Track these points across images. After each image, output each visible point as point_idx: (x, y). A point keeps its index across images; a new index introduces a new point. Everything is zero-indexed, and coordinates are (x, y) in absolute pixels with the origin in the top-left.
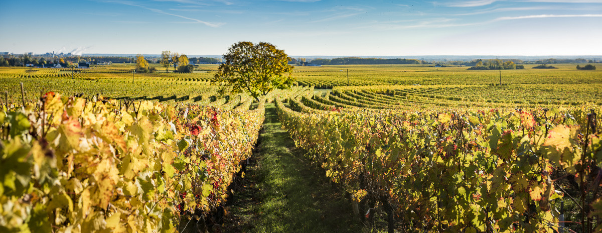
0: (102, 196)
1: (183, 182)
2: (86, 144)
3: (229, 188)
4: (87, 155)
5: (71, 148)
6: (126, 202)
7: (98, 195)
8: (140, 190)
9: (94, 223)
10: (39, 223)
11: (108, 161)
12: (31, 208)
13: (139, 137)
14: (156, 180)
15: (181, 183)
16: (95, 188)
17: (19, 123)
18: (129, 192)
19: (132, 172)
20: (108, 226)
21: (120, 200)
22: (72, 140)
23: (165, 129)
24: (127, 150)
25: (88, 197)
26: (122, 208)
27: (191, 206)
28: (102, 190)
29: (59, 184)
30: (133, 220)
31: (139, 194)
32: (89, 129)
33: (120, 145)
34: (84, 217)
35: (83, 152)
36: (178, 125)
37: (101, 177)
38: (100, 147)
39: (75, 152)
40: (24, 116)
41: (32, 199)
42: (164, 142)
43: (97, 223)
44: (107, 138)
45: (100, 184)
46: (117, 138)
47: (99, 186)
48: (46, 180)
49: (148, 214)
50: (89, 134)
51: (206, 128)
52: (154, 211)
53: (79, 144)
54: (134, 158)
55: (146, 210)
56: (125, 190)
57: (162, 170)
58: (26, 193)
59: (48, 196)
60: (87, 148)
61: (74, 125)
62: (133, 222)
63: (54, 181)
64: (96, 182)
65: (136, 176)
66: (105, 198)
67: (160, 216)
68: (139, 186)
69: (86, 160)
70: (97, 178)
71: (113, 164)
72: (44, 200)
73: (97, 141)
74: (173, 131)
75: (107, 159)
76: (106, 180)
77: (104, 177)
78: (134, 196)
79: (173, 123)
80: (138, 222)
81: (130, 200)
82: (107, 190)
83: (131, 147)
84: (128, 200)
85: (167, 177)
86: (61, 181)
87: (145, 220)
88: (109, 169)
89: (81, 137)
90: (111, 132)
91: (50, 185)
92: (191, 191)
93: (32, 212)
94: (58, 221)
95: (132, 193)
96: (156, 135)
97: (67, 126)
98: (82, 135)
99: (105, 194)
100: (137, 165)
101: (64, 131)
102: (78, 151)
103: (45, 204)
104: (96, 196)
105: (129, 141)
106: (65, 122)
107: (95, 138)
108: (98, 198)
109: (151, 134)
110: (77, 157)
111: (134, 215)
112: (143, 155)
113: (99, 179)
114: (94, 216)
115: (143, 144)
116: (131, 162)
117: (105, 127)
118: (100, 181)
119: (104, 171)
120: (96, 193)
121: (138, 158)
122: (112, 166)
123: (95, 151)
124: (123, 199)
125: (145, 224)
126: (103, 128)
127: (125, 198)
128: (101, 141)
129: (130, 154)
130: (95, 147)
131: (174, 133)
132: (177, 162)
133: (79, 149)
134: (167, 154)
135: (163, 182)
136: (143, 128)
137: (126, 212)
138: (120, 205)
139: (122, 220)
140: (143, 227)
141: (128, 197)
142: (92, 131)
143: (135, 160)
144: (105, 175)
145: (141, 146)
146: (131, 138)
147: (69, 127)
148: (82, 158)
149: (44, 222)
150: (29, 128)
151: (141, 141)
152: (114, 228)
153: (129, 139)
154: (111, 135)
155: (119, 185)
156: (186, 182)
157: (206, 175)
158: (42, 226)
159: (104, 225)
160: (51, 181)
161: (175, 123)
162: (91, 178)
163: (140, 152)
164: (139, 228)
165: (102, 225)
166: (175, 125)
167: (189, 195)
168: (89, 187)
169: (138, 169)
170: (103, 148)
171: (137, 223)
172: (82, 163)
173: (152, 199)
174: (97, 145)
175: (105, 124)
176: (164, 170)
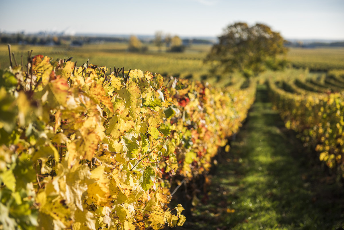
0: (87, 149)
1: (168, 146)
2: (73, 102)
3: (212, 159)
4: (74, 112)
5: (58, 104)
6: (111, 157)
7: (84, 148)
8: (125, 149)
9: (79, 173)
10: (24, 170)
11: (94, 118)
12: (16, 157)
13: (126, 100)
14: (141, 142)
15: (165, 147)
16: (81, 141)
17: (6, 80)
18: (114, 149)
19: (118, 131)
20: (93, 177)
21: (105, 156)
22: (60, 97)
23: (153, 96)
24: (114, 110)
25: (73, 149)
26: (107, 162)
27: (173, 168)
28: (88, 144)
29: (46, 137)
30: (117, 173)
31: (124, 152)
32: (76, 89)
33: (107, 106)
34: (69, 167)
35: (70, 109)
36: (167, 94)
37: (87, 132)
38: (87, 104)
39: (62, 108)
40: (12, 74)
41: (18, 149)
42: (152, 109)
43: (82, 174)
44: (95, 98)
45: (86, 138)
46: (104, 99)
47: (85, 140)
48: (33, 133)
49: (131, 170)
50: (77, 93)
51: (194, 101)
52: (137, 168)
53: (66, 101)
54: (120, 119)
55: (130, 166)
56: (110, 147)
57: (147, 133)
58: (12, 144)
59: (34, 147)
60: (74, 106)
61: (62, 84)
62: (117, 175)
63: (40, 134)
64: (82, 136)
65: (121, 136)
66: (90, 151)
67: (142, 172)
68: (124, 145)
69: (73, 116)
70: (83, 133)
71: (99, 121)
72: (30, 151)
73: (85, 100)
74: (161, 99)
75: (93, 116)
76: (92, 135)
77: (89, 132)
78: (119, 153)
79: (161, 91)
80: (122, 176)
81: (115, 156)
82: (93, 144)
83: (119, 108)
84: (113, 155)
85: (152, 139)
86: (48, 134)
87: (128, 174)
88: (96, 126)
89: (69, 95)
90: (99, 94)
91: (37, 137)
92: (174, 156)
93: (17, 161)
94: (43, 171)
95: (118, 151)
96: (144, 100)
97: (55, 84)
98: (70, 93)
99: (90, 147)
100: (123, 125)
101: (51, 88)
102: (65, 108)
103: (32, 154)
104: (81, 148)
105: (116, 103)
106: (52, 81)
107: (83, 97)
108: (83, 150)
109: (138, 98)
110: (64, 113)
111: (118, 169)
112: (130, 117)
113: (85, 133)
114: (79, 168)
115: (130, 107)
116: (117, 122)
117: (93, 89)
118: (86, 136)
119: (91, 127)
120: (82, 146)
121: (124, 119)
122: (98, 123)
123: (82, 109)
124: (108, 154)
125: (128, 178)
126: (91, 89)
127: (110, 154)
128: (88, 100)
129: (118, 115)
130: (82, 104)
131: (162, 101)
132: (163, 128)
133: (66, 106)
134: (153, 119)
135: (147, 143)
136: (131, 93)
137: (111, 166)
138: (105, 160)
139: (106, 173)
140: (126, 180)
141: (113, 153)
142: (80, 91)
143: (122, 121)
144: (91, 130)
145: (128, 109)
146: (118, 100)
147: (56, 85)
148: (69, 115)
149: (29, 170)
150: (16, 85)
151: (128, 103)
152: (98, 179)
153: (116, 101)
154: (99, 96)
155: (105, 141)
156: (170, 147)
157: (191, 143)
158: (27, 174)
159: (89, 175)
160: (37, 134)
161: (163, 91)
162: (77, 133)
163: (127, 114)
164: (122, 181)
165: (87, 175)
166: (163, 93)
167: (173, 159)
168: (76, 141)
169: (124, 129)
170: (90, 106)
171: (120, 177)
172: (69, 119)
173: (136, 157)
174: (84, 103)
175: (93, 85)
176: (149, 132)
